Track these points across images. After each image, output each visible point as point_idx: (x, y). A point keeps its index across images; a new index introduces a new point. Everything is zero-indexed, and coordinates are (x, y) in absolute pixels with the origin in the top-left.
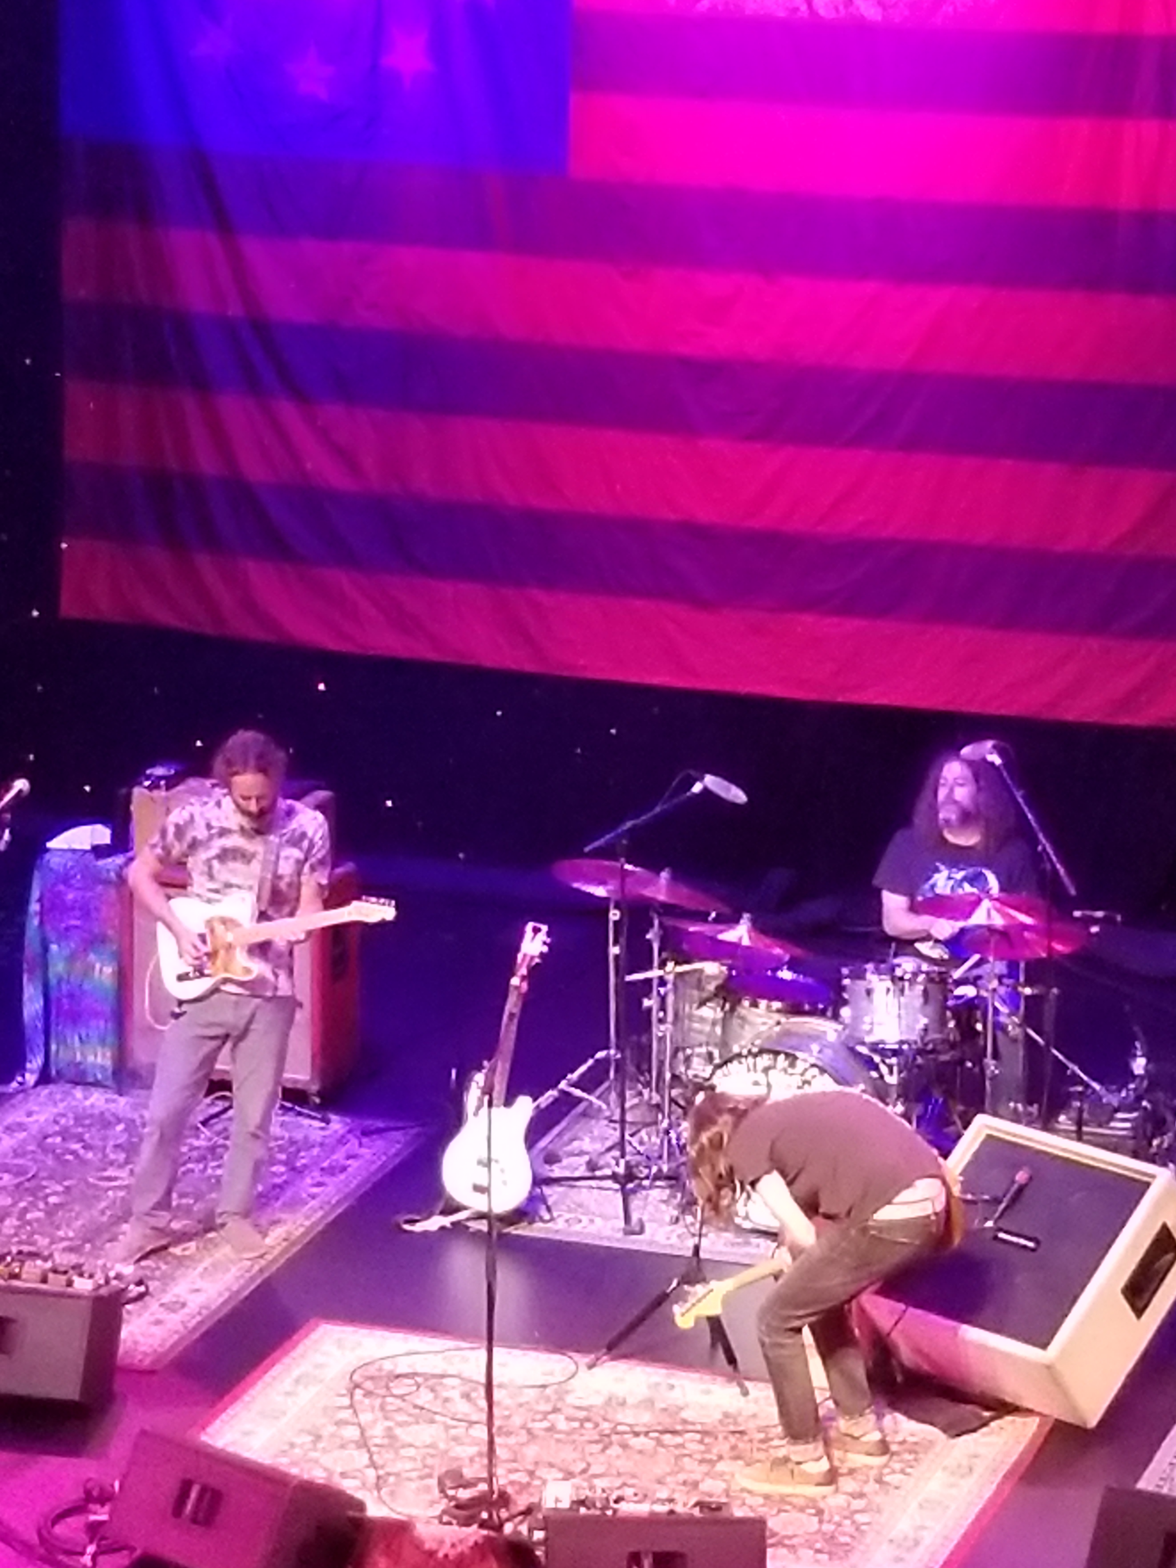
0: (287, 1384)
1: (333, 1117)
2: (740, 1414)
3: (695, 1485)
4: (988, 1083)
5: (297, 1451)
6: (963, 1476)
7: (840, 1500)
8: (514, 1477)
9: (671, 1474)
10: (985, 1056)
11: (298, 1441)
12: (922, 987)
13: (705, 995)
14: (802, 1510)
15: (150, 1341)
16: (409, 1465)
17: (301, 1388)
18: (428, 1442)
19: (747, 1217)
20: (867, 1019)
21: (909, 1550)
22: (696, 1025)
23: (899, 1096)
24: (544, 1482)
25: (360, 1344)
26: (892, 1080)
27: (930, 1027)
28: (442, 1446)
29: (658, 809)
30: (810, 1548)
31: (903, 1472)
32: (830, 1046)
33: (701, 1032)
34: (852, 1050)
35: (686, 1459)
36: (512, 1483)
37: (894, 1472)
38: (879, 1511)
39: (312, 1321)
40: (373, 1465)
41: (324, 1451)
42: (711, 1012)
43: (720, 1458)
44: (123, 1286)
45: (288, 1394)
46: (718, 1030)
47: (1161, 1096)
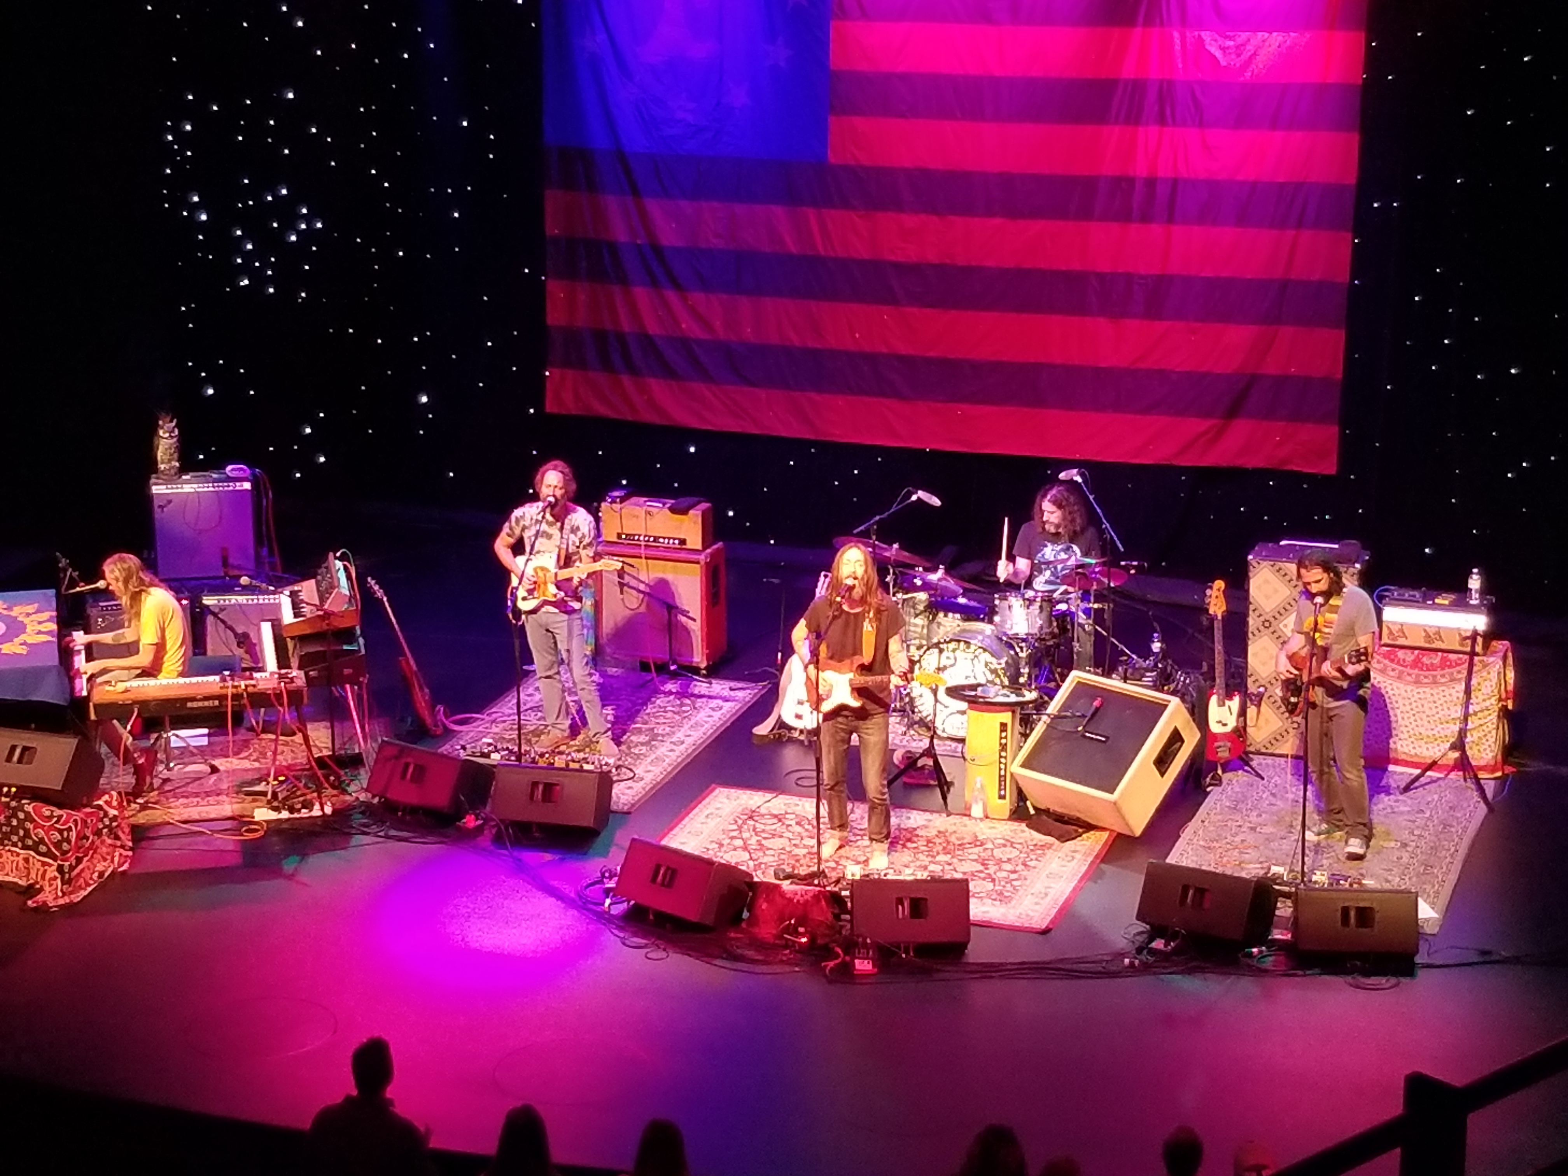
0: (702, 818)
1: (714, 681)
2: (947, 831)
3: (925, 868)
4: (1075, 657)
5: (710, 852)
6: (1069, 861)
7: (1004, 874)
8: (828, 864)
9: (912, 862)
10: (1073, 640)
11: (710, 847)
12: (1039, 604)
13: (918, 612)
14: (984, 879)
15: (626, 797)
16: (771, 859)
17: (709, 820)
18: (781, 847)
19: (944, 731)
20: (1009, 622)
21: (1042, 898)
22: (912, 629)
23: (1026, 664)
24: (845, 867)
25: (738, 798)
26: (1023, 655)
27: (1044, 626)
28: (788, 849)
29: (892, 510)
30: (990, 898)
31: (1036, 860)
32: (989, 637)
33: (915, 632)
34: (1001, 640)
35: (920, 855)
36: (827, 867)
37: (1032, 860)
38: (1026, 879)
39: (713, 785)
40: (751, 859)
41: (726, 852)
42: (920, 621)
43: (938, 853)
44: (609, 769)
45: (702, 823)
46: (925, 631)
47: (1170, 662)
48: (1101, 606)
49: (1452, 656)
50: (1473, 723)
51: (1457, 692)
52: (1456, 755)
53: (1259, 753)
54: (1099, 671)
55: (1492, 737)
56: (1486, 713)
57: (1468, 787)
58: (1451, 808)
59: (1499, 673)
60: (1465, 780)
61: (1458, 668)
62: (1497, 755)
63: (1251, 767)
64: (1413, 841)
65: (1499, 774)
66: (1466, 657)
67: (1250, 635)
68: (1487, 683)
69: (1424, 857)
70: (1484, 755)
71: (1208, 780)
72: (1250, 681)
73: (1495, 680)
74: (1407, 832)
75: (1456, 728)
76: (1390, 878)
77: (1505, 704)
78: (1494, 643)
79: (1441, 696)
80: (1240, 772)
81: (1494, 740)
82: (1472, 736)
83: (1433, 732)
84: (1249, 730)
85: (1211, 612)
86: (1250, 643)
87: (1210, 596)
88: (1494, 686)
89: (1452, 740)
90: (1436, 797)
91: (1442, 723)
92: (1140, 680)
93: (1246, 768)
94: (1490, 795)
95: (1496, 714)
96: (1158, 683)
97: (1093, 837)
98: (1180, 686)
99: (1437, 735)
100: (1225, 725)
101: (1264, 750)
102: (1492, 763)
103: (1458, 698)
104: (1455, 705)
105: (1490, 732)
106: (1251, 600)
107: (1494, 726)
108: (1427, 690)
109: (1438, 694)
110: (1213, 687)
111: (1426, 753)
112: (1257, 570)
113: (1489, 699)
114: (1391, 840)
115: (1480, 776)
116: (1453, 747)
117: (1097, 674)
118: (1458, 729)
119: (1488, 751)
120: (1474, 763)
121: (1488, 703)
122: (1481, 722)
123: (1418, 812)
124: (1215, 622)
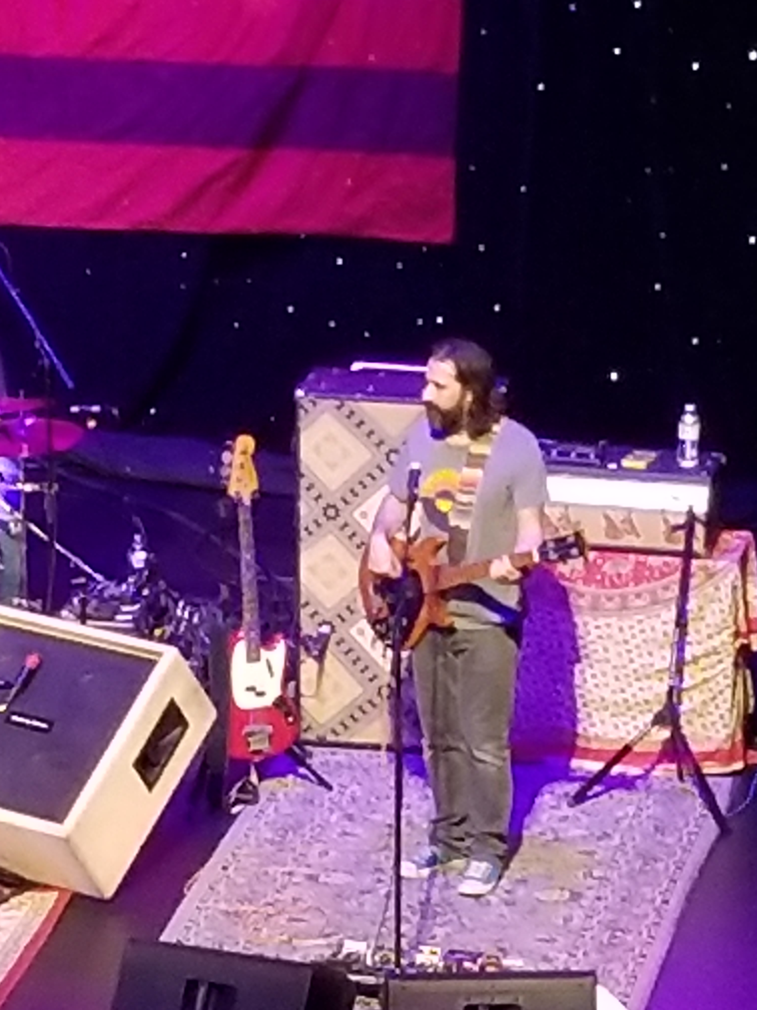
47: (162, 584)
48: (36, 487)
49: (653, 560)
50: (692, 676)
51: (665, 623)
52: (666, 733)
53: (322, 743)
54: (37, 604)
55: (725, 701)
56: (715, 658)
57: (685, 791)
58: (656, 828)
59: (735, 588)
60: (681, 777)
61: (665, 581)
62: (734, 732)
63: (309, 768)
64: (590, 888)
65: (739, 766)
66: (677, 561)
67: (303, 534)
68: (716, 606)
69: (610, 916)
70: (712, 733)
71: (233, 794)
72: (304, 614)
73: (728, 601)
74: (581, 874)
75: (665, 688)
76: (551, 955)
77: (745, 641)
78: (726, 536)
79: (636, 631)
80: (291, 777)
81: (728, 705)
82: (691, 699)
83: (624, 696)
84: (303, 701)
85: (231, 492)
86: (302, 546)
87: (230, 465)
88: (727, 610)
89: (657, 708)
90: (631, 810)
91: (638, 679)
92: (112, 619)
93: (302, 770)
94: (723, 802)
95: (731, 660)
96: (143, 624)
97: (30, 902)
98: (182, 629)
99: (632, 701)
100: (260, 694)
101: (331, 738)
102: (727, 746)
103: (665, 634)
104: (662, 647)
105: (721, 692)
106: (303, 470)
107: (730, 681)
108: (613, 621)
109: (631, 627)
110: (237, 627)
111: (613, 735)
112: (311, 416)
113: (719, 633)
114: (552, 888)
115: (705, 771)
116: (659, 720)
117: (32, 610)
118: (666, 688)
119: (719, 726)
120: (694, 748)
121: (716, 642)
122: (707, 675)
123: (599, 839)
124: (240, 511)
